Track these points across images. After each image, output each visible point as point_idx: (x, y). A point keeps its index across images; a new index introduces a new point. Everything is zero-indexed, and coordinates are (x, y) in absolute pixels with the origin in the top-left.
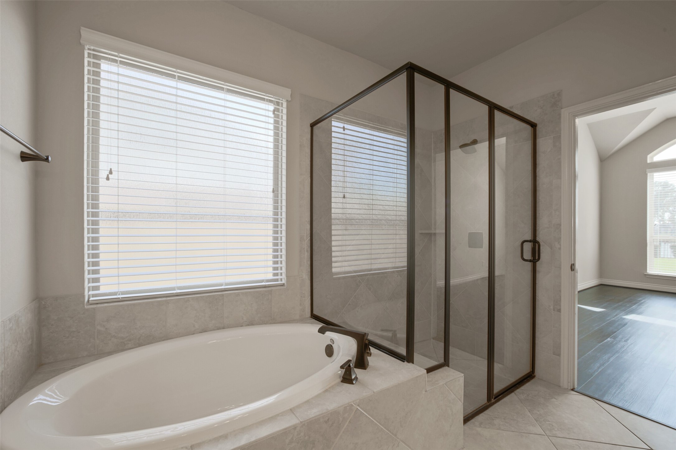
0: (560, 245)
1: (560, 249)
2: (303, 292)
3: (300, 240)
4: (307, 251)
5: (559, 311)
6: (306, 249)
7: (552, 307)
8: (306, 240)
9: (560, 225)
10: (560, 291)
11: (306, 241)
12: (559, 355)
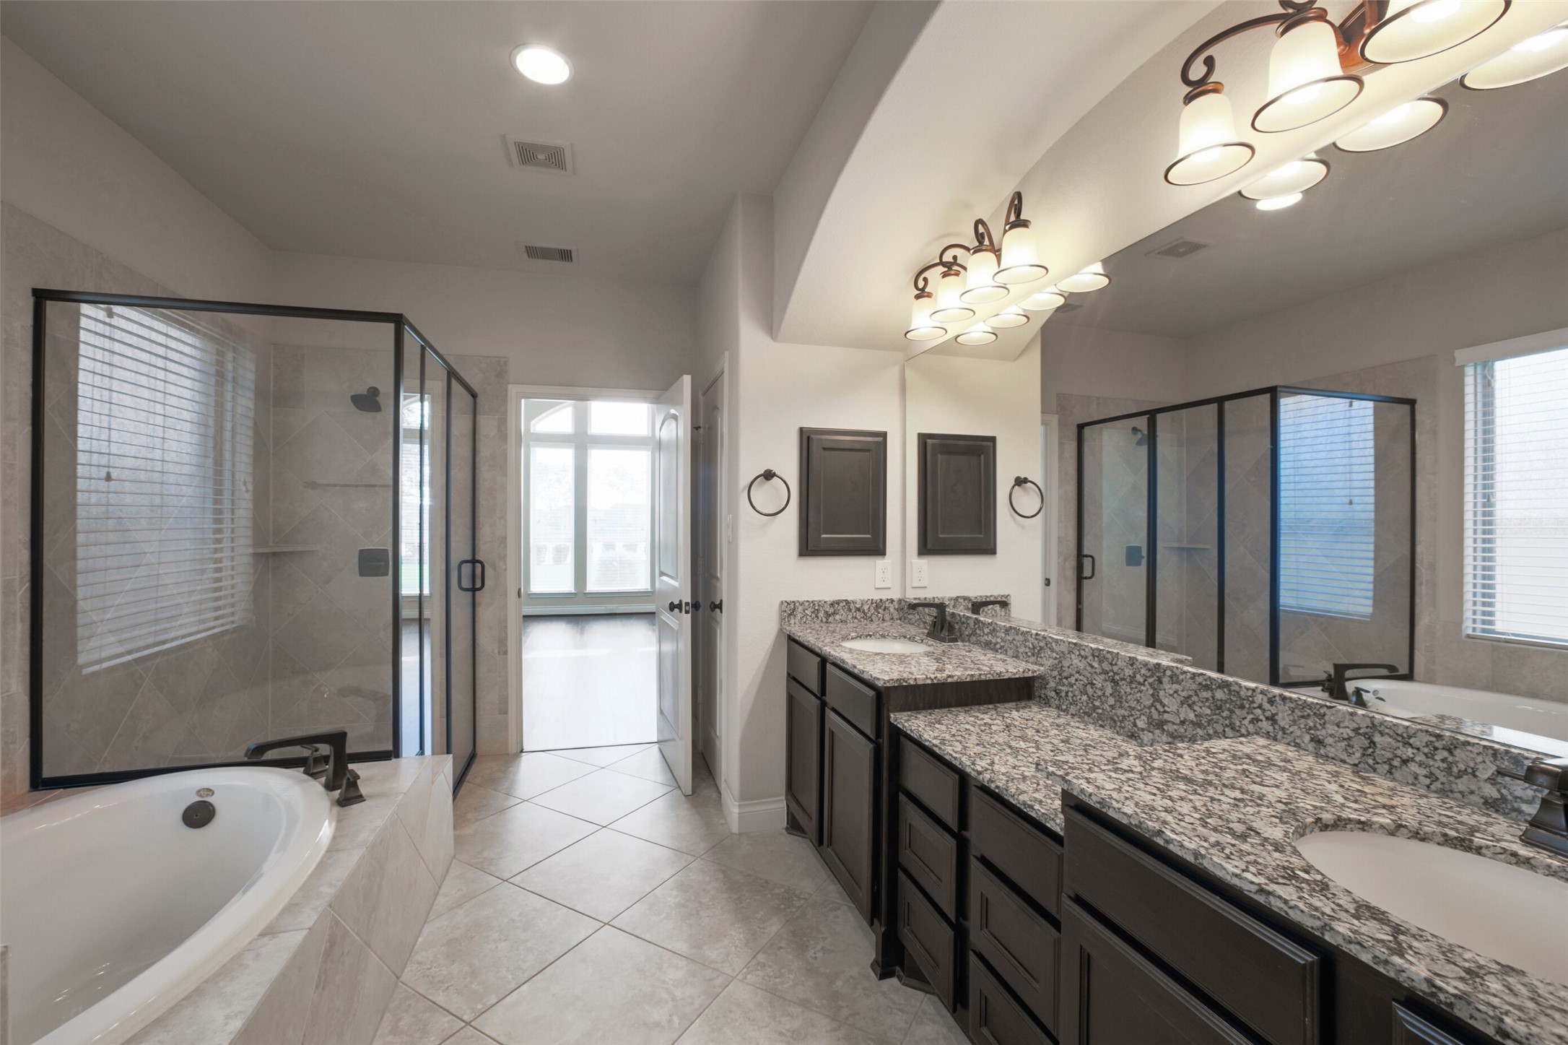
0: (506, 565)
1: (505, 570)
2: (12, 730)
3: (4, 593)
4: (22, 620)
5: (505, 653)
6: (18, 614)
7: (496, 651)
8: (20, 591)
9: (505, 538)
10: (506, 627)
11: (19, 594)
12: (506, 712)
